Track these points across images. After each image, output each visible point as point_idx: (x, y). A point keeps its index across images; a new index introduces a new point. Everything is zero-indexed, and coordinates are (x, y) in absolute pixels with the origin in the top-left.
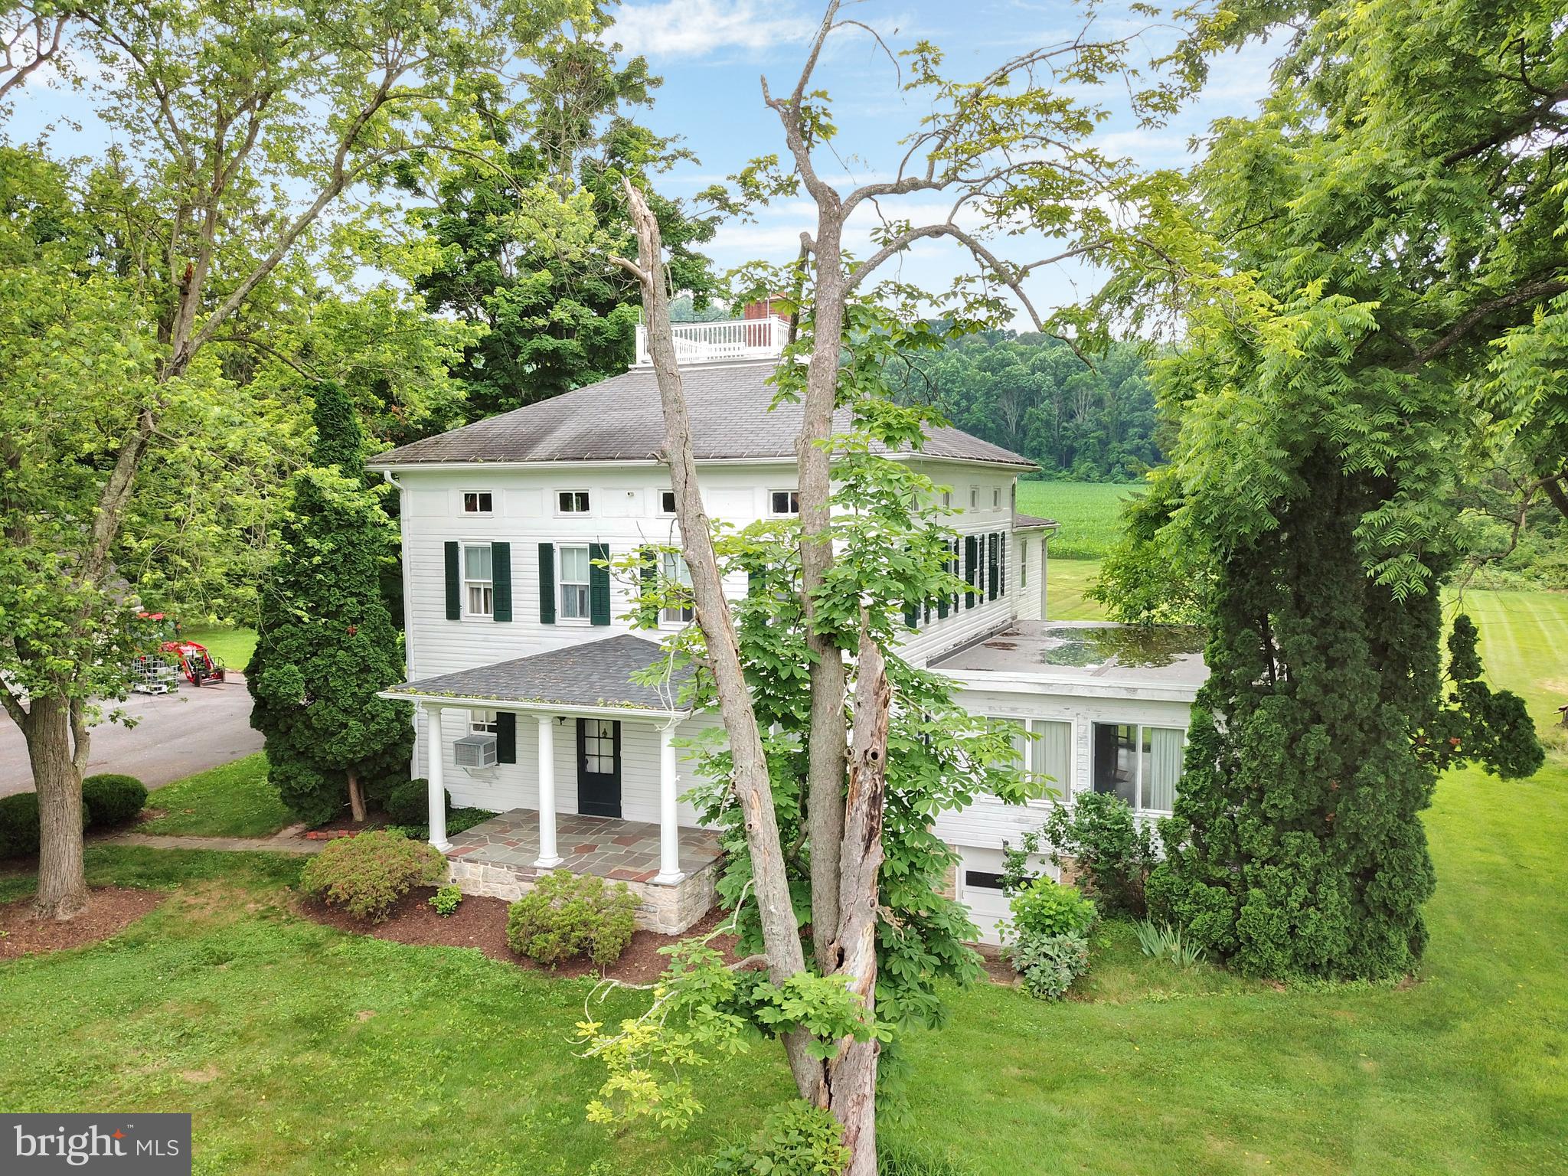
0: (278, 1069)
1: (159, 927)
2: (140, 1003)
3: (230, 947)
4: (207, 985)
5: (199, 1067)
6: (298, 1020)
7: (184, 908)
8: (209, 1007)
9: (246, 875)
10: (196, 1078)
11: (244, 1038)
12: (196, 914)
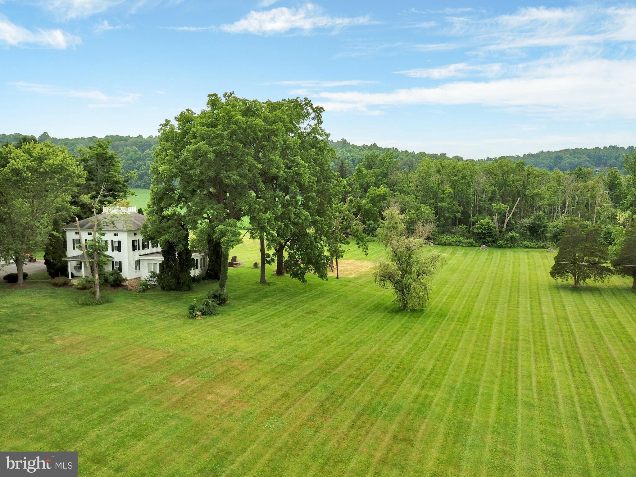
9: (44, 283)
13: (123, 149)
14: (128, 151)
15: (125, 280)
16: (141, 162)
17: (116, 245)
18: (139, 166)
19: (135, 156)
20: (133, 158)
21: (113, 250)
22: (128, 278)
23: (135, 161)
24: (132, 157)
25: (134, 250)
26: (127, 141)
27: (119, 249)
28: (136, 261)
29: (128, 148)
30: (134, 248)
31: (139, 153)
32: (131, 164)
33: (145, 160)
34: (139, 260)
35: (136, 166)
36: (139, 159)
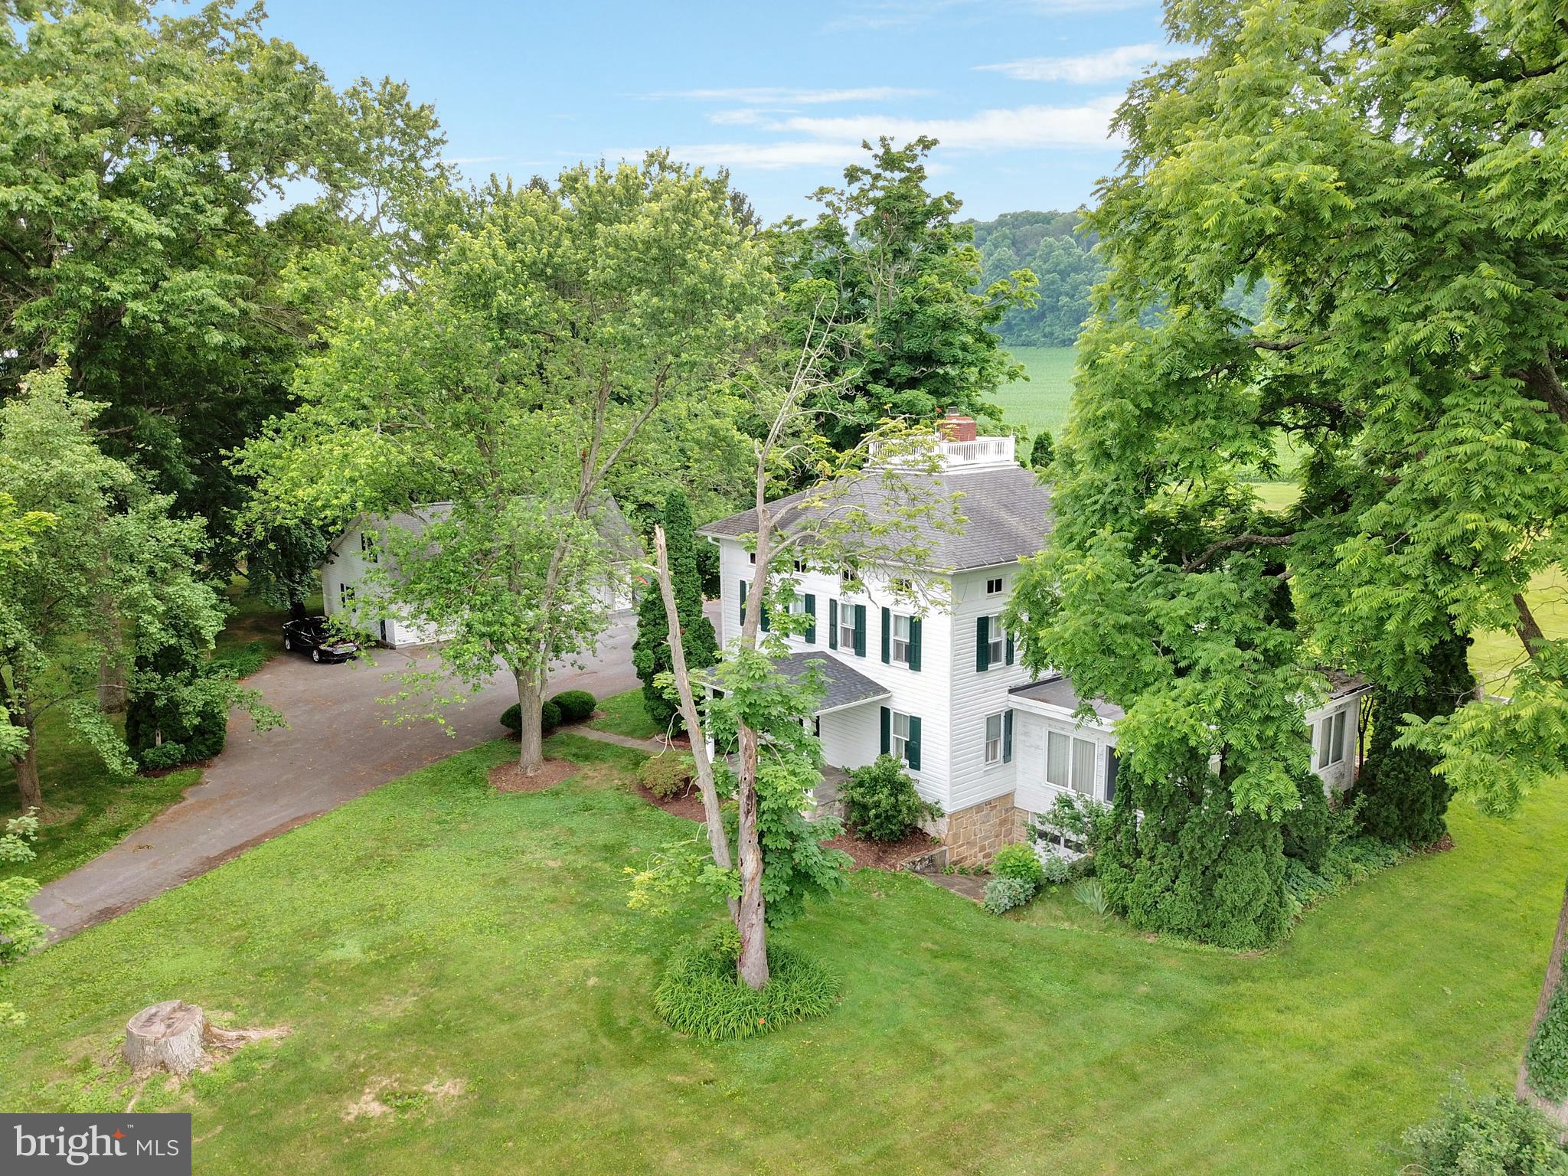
0: (584, 867)
1: (569, 786)
2: (545, 825)
3: (593, 803)
4: (574, 822)
5: (555, 860)
6: (605, 846)
7: (585, 777)
8: (571, 832)
9: (624, 761)
10: (551, 863)
11: (578, 850)
12: (588, 782)
13: (1038, 243)
14: (1051, 248)
15: (935, 812)
16: (1081, 277)
17: (901, 635)
18: (1075, 288)
19: (1066, 260)
20: (1062, 267)
21: (885, 658)
22: (947, 807)
23: (1064, 275)
24: (1058, 264)
25: (982, 664)
26: (1049, 223)
27: (913, 656)
28: (992, 721)
29: (1051, 240)
30: (985, 655)
31: (1078, 251)
32: (1053, 283)
33: (1091, 270)
34: (1009, 715)
35: (1067, 287)
36: (1076, 268)
